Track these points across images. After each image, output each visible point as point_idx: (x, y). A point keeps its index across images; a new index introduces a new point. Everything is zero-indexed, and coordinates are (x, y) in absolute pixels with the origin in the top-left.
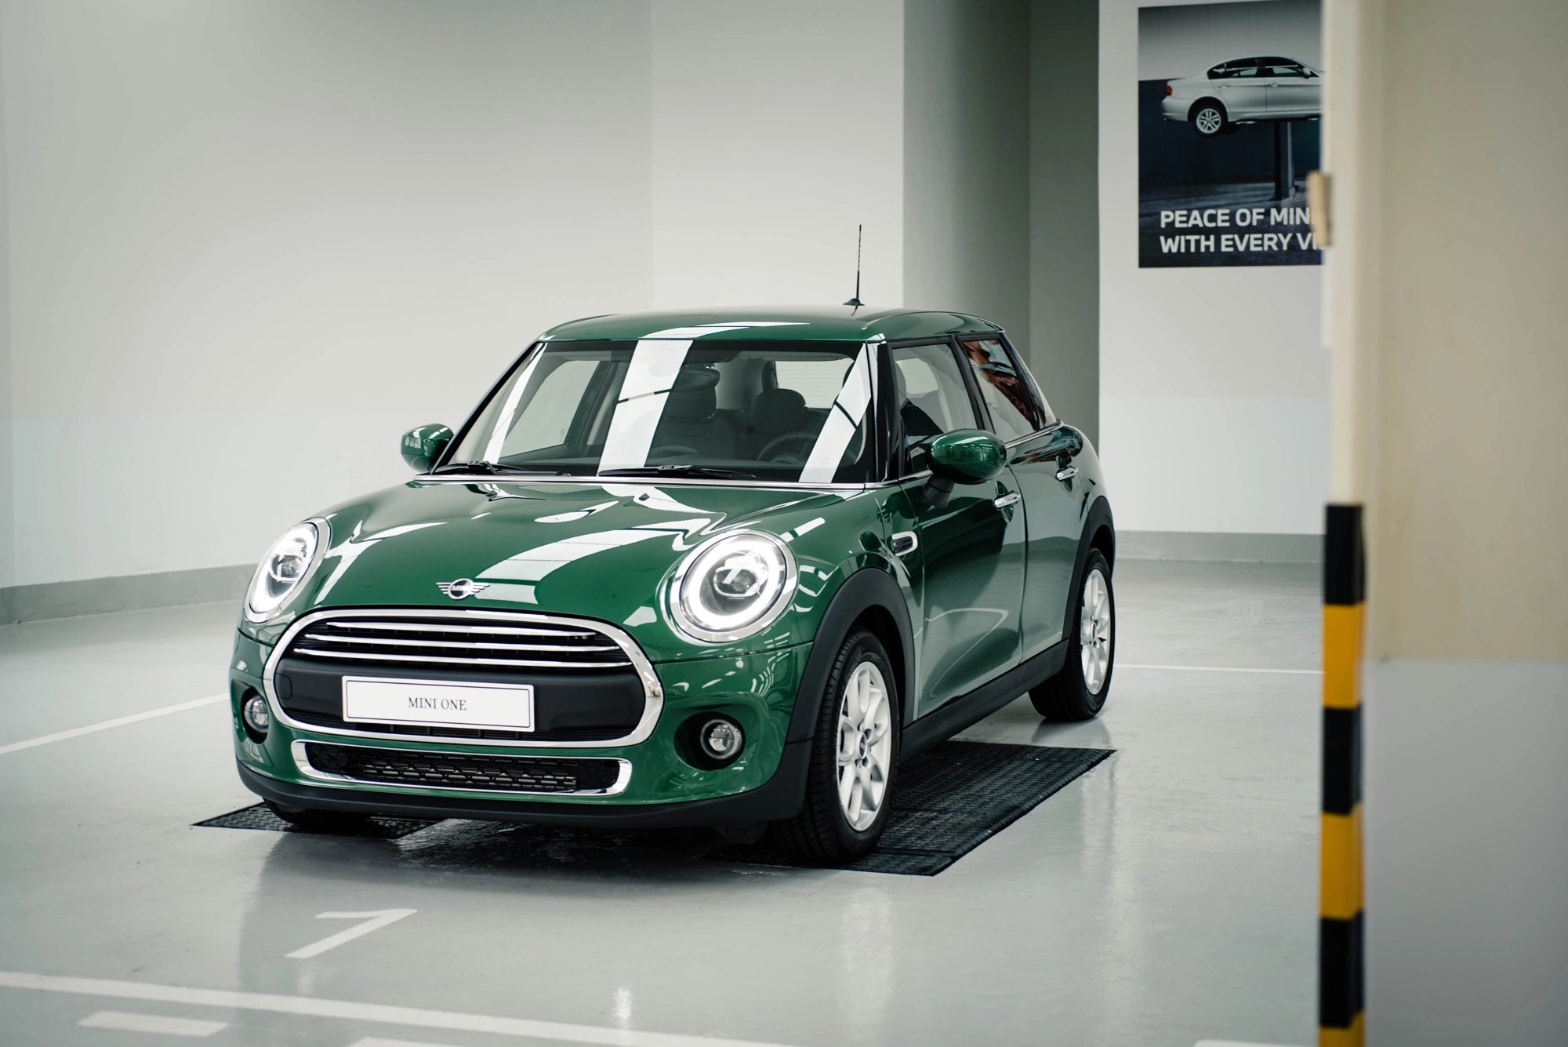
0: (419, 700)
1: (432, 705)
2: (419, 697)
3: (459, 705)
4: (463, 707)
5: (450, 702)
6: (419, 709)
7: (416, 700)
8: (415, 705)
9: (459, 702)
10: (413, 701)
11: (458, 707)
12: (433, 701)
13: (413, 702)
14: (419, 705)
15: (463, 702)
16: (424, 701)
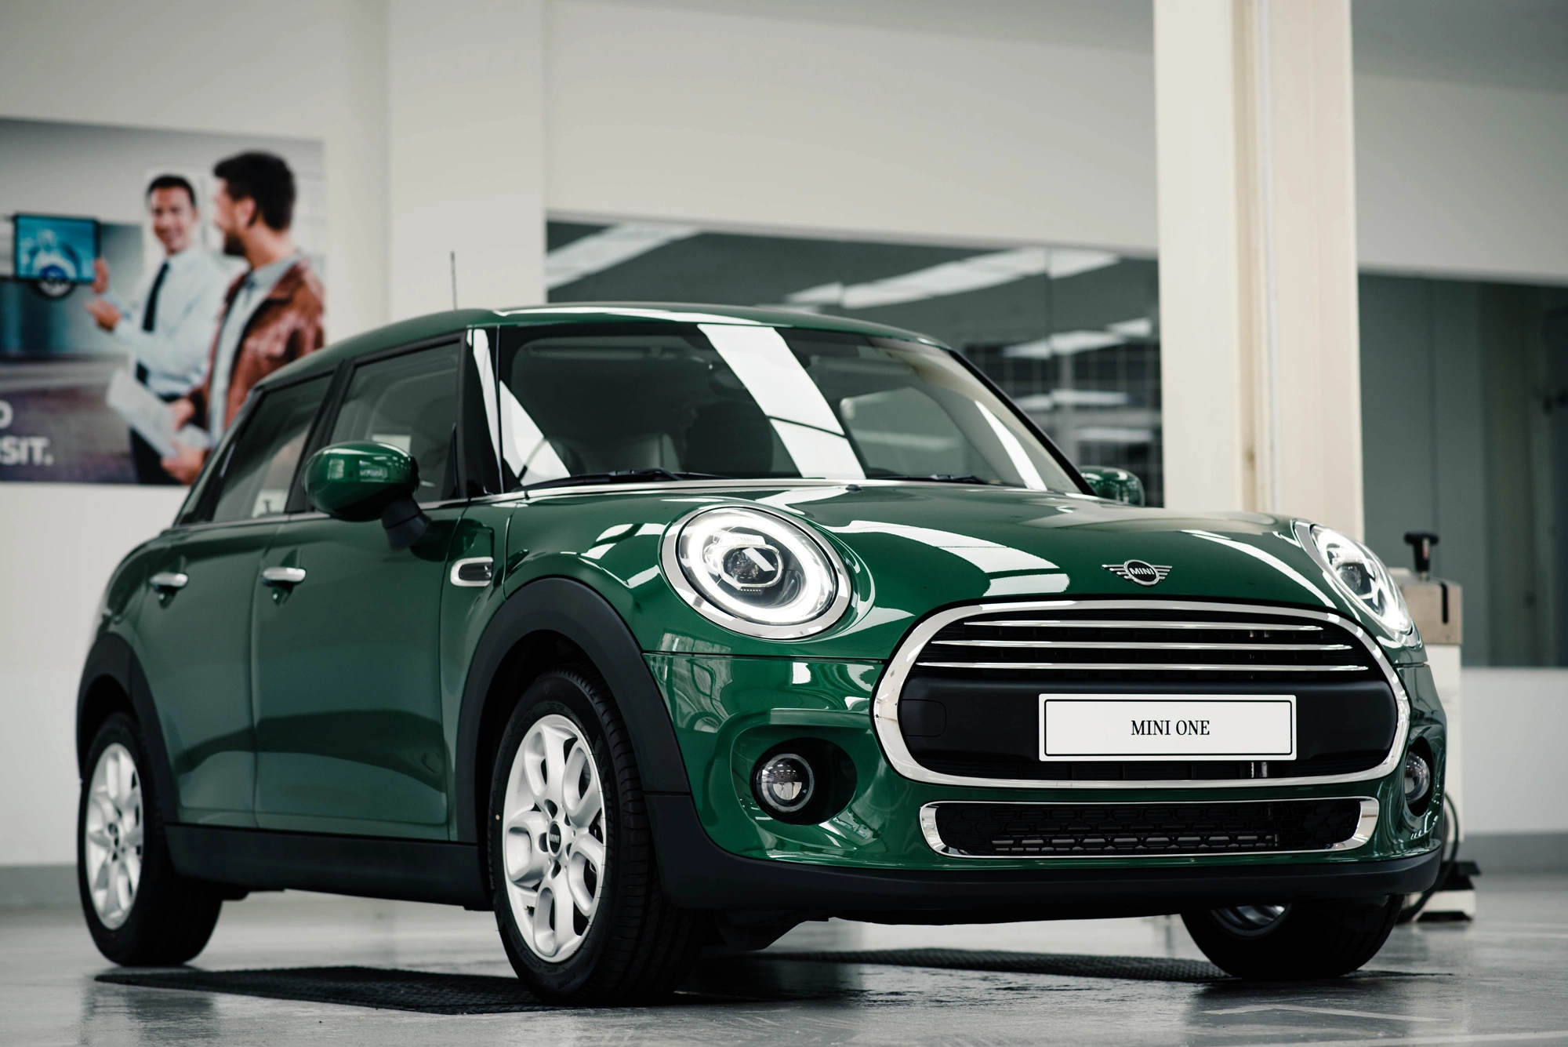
0: (1146, 724)
1: (1165, 731)
2: (1146, 719)
3: (1199, 728)
4: (1205, 731)
5: (1188, 724)
6: (1146, 737)
7: (1143, 722)
8: (1141, 732)
9: (1200, 724)
10: (1138, 725)
11: (1199, 731)
12: (1165, 724)
13: (1139, 728)
14: (1146, 731)
15: (1205, 724)
16: (1152, 724)
